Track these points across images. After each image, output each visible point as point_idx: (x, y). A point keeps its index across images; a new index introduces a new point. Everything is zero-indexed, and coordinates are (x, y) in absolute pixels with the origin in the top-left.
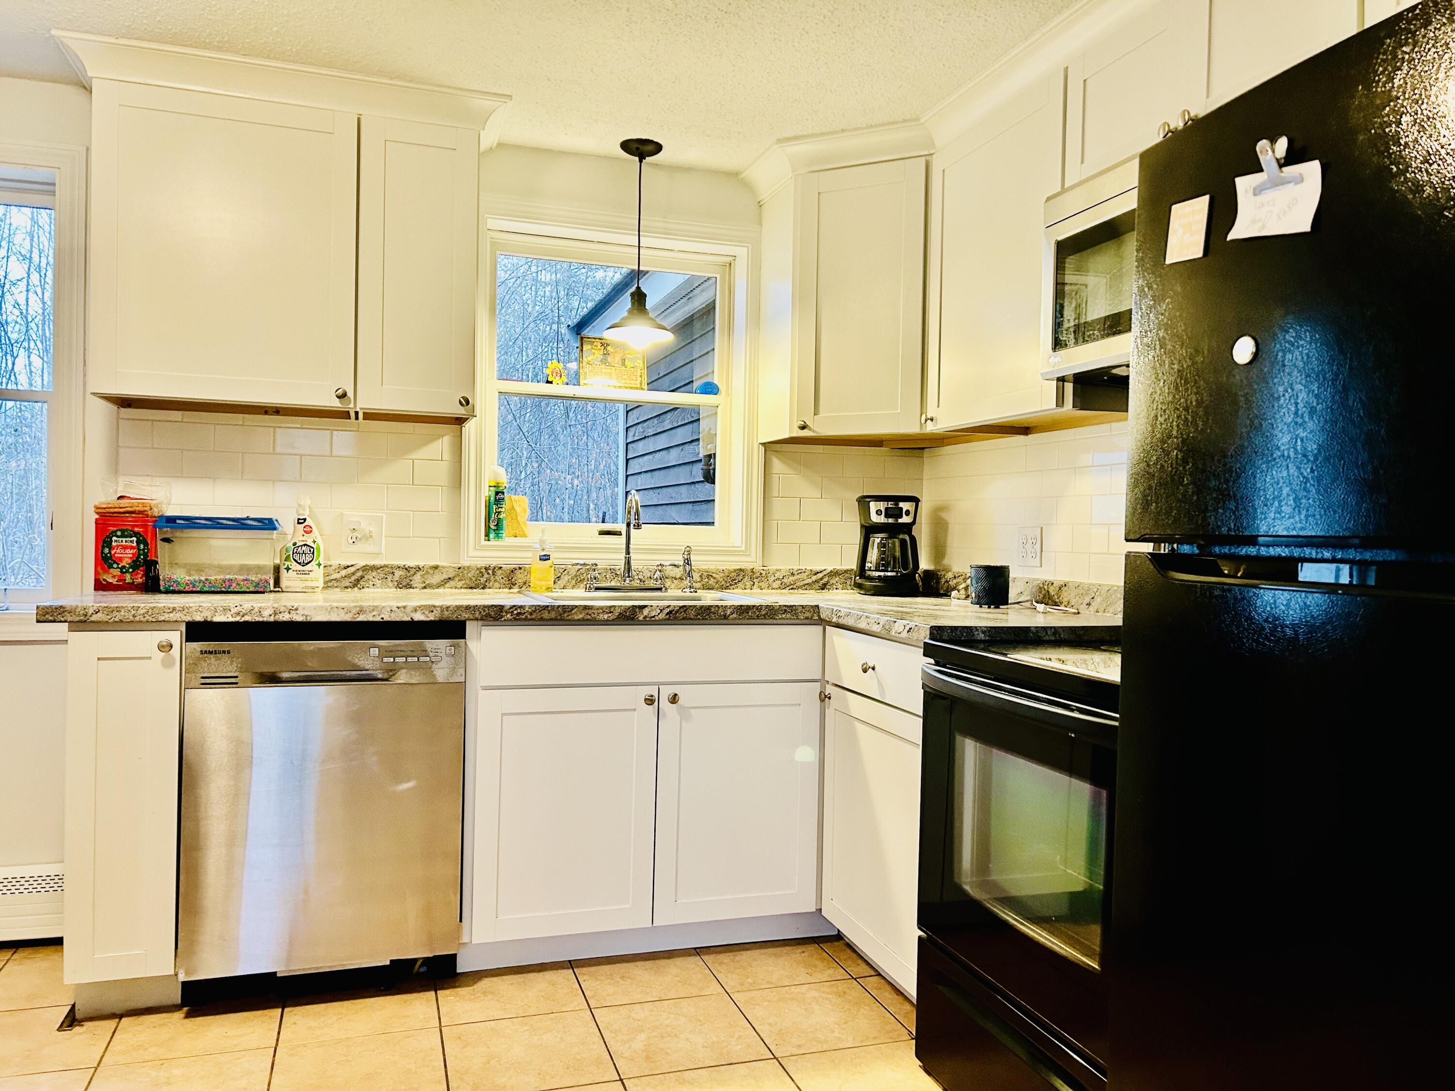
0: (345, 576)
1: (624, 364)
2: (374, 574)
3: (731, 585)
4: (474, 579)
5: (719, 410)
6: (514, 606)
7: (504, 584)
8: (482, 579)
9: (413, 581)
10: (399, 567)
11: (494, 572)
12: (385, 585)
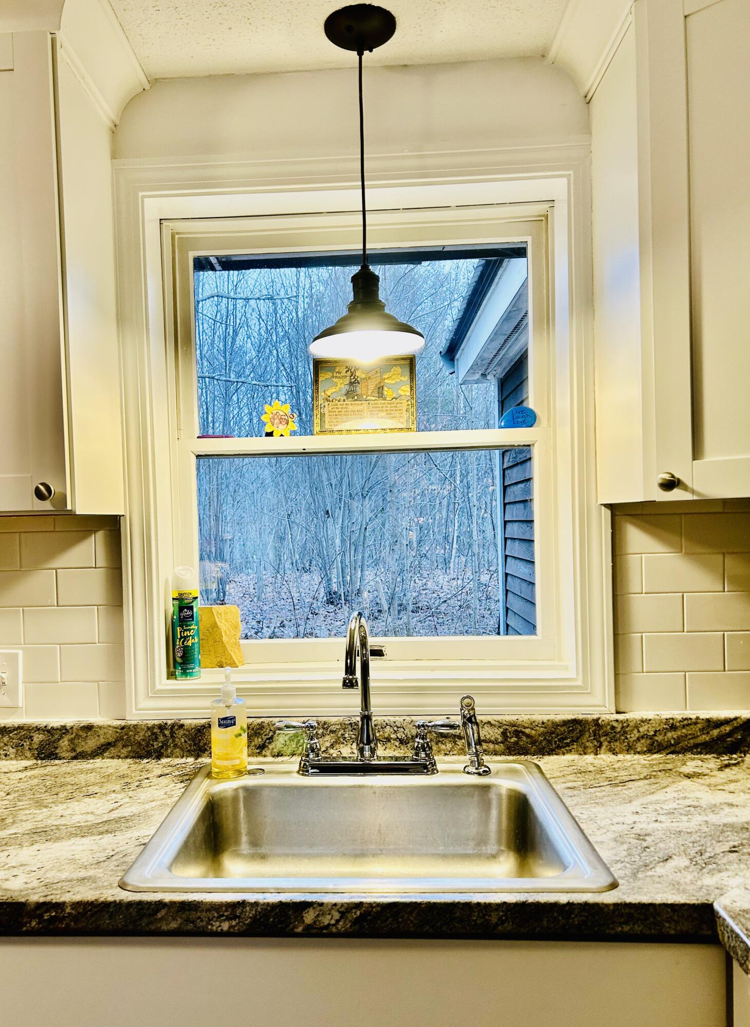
1: (380, 396)
2: (6, 739)
4: (144, 743)
7: (188, 751)
8: (155, 743)
9: (59, 748)
10: (38, 729)
11: (172, 733)
12: (20, 755)
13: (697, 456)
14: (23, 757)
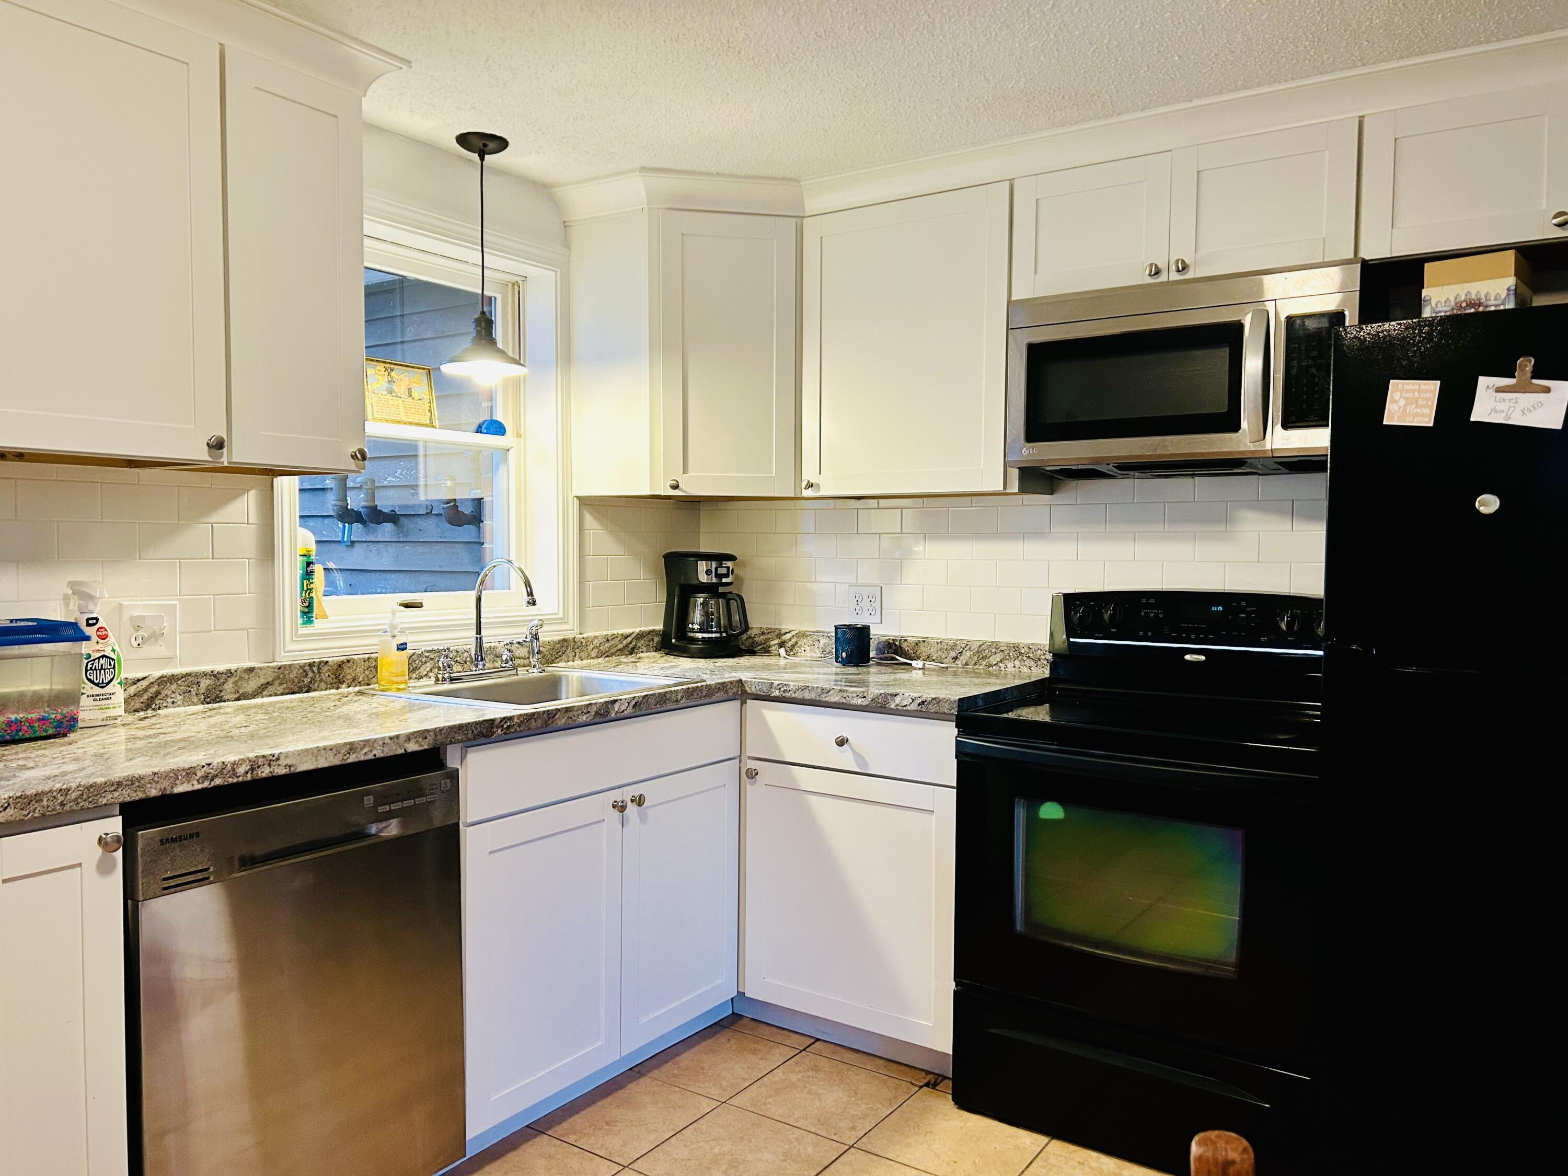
0: (135, 695)
1: (410, 395)
2: (174, 687)
3: (556, 658)
4: (296, 680)
5: (511, 454)
6: (504, 718)
7: (331, 684)
8: (305, 679)
9: (224, 691)
10: (205, 674)
11: (319, 668)
12: (188, 702)
13: (685, 471)
14: (190, 703)
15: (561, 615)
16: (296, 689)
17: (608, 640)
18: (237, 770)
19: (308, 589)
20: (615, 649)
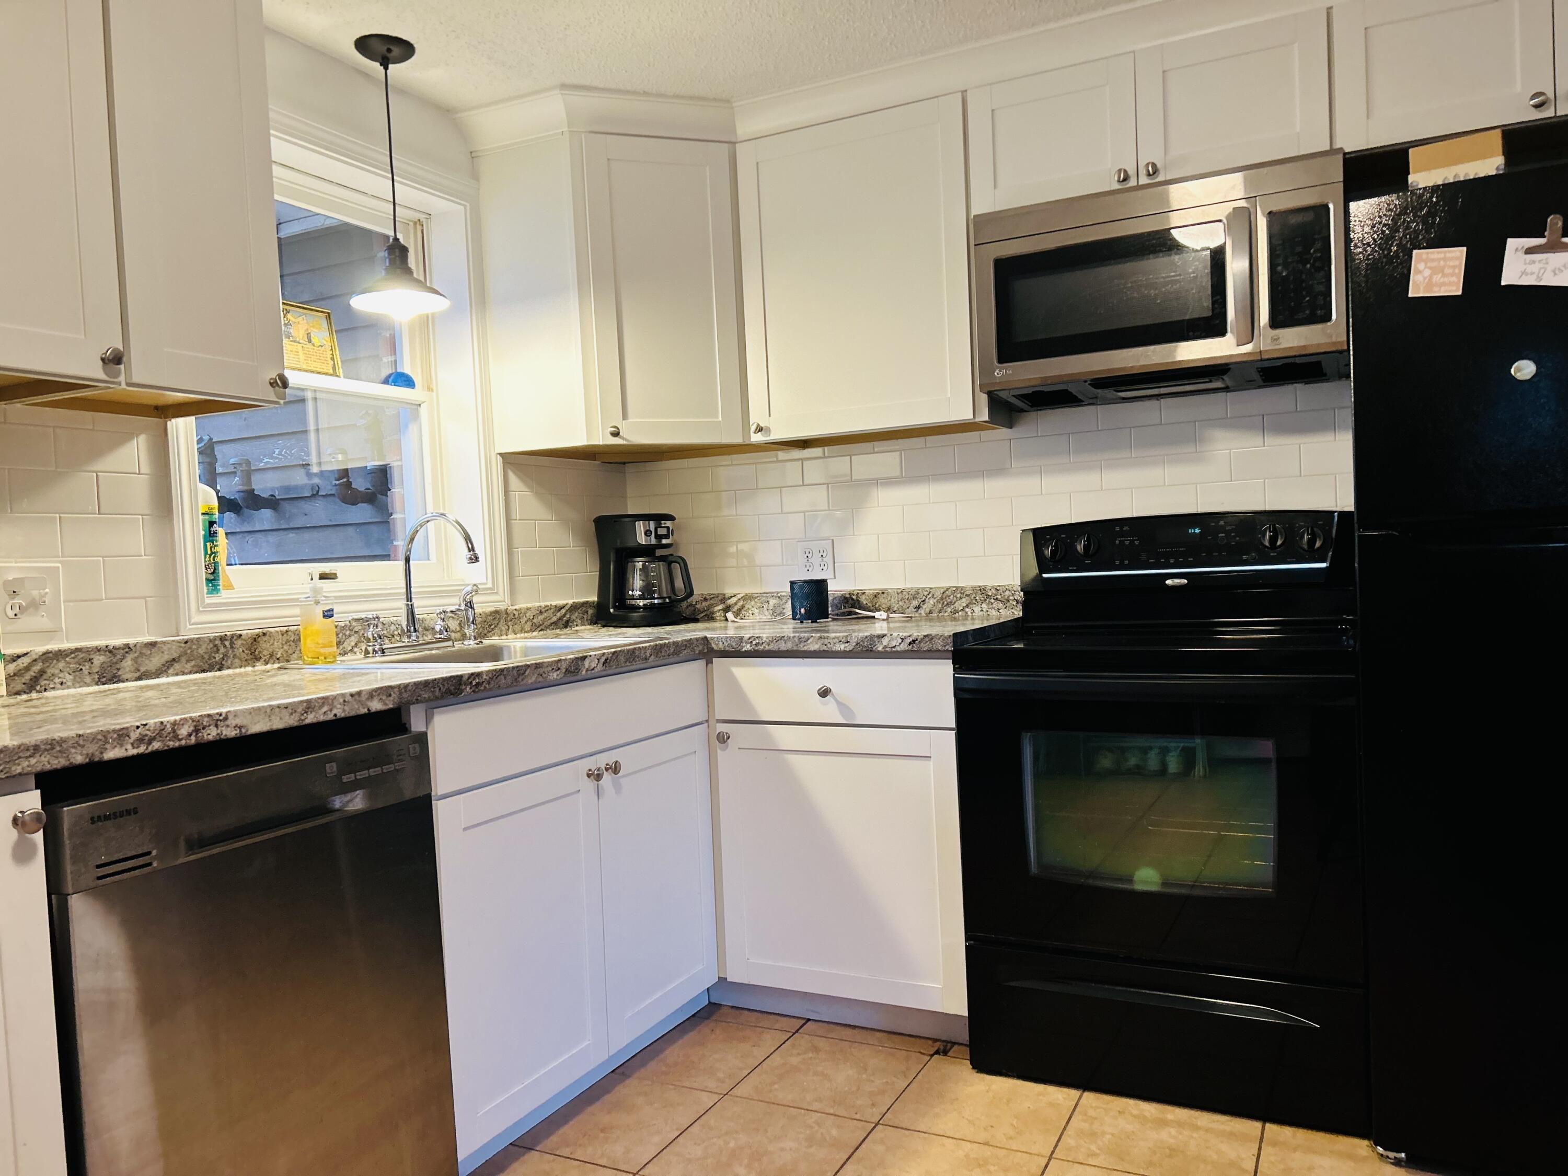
0: (15, 675)
1: (310, 341)
2: (61, 665)
3: (489, 632)
4: (206, 656)
5: (423, 410)
6: (472, 674)
7: (246, 660)
8: (217, 656)
9: (122, 670)
10: (98, 650)
11: (232, 643)
12: (79, 682)
13: (625, 417)
14: (82, 684)
15: (490, 585)
16: (206, 666)
17: (541, 612)
18: (179, 732)
19: (212, 553)
20: (549, 621)
